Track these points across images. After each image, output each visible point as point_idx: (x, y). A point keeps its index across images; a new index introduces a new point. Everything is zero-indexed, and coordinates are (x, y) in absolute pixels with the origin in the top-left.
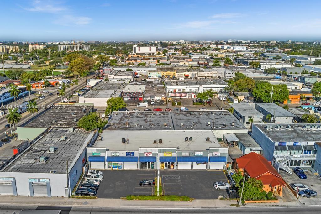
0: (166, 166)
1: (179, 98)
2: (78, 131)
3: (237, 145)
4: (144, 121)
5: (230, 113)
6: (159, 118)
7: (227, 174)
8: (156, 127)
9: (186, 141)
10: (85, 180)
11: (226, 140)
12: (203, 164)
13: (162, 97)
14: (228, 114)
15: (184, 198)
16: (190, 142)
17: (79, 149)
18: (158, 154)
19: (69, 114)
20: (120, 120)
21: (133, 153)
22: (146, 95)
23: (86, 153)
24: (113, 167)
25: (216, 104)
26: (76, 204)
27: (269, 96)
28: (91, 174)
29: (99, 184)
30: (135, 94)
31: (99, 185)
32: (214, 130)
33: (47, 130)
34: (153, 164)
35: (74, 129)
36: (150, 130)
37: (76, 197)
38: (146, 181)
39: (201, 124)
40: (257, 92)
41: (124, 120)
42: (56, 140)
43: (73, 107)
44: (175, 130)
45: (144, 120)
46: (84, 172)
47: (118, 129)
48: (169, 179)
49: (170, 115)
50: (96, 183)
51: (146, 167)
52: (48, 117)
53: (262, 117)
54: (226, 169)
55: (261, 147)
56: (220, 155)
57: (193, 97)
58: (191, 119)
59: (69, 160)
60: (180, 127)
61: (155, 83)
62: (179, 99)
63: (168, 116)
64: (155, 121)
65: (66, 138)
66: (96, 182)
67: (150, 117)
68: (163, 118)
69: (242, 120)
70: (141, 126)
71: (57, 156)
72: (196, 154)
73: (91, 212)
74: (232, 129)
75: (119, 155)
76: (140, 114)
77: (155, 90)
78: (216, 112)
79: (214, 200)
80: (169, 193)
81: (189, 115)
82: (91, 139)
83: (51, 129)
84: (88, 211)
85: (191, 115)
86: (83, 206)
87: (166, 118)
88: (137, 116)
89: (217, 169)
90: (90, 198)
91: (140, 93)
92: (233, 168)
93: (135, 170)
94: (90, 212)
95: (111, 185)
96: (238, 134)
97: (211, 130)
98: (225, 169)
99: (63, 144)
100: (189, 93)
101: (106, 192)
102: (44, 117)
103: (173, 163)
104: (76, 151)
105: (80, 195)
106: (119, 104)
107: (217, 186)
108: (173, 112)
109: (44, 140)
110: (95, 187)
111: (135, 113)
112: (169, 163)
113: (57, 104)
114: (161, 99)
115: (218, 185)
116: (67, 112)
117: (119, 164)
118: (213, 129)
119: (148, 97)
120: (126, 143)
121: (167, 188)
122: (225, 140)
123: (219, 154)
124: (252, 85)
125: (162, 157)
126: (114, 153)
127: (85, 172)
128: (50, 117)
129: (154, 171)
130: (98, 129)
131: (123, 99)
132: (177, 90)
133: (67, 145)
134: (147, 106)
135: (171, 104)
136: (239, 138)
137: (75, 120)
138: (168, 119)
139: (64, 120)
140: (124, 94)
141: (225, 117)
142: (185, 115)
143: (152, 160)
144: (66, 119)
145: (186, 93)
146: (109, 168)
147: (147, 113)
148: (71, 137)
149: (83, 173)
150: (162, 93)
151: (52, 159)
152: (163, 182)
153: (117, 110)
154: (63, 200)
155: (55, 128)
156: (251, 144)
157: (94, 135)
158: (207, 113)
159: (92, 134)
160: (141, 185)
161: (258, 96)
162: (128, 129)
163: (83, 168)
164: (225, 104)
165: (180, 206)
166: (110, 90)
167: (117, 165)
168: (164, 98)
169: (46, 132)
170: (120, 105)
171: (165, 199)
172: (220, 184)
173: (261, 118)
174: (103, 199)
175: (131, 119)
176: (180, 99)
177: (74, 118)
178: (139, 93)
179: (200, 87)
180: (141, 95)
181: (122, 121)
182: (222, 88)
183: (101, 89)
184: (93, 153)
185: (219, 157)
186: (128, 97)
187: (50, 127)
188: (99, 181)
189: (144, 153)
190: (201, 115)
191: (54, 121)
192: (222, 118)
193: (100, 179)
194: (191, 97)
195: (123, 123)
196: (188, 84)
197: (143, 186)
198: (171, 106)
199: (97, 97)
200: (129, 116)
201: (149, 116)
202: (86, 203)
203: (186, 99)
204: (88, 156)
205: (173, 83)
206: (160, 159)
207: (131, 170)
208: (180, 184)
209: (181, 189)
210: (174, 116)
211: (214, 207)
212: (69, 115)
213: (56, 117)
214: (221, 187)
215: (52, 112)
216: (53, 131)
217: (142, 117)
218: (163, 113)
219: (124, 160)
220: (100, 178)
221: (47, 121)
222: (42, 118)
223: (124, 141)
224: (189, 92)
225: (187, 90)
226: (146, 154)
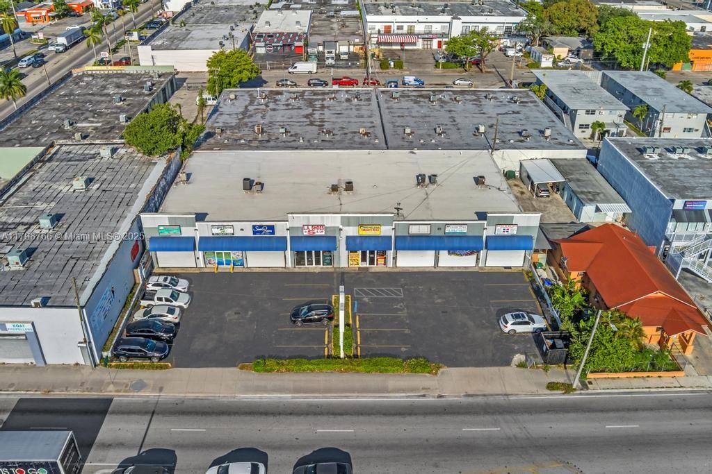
0: (364, 259)
1: (399, 47)
2: (125, 157)
3: (558, 190)
4: (305, 120)
5: (536, 98)
6: (346, 112)
7: (533, 281)
8: (337, 138)
9: (419, 184)
10: (139, 307)
11: (529, 177)
12: (467, 255)
13: (354, 45)
14: (532, 102)
15: (417, 365)
16: (432, 187)
17: (122, 217)
18: (341, 230)
19: (109, 98)
20: (240, 116)
21: (272, 228)
22: (313, 39)
23: (141, 229)
24: (220, 263)
25: (494, 67)
26: (111, 387)
27: (637, 52)
28: (156, 288)
29: (177, 321)
30: (283, 38)
31: (177, 325)
32: (496, 150)
33: (42, 154)
34: (327, 254)
35: (114, 151)
36: (322, 149)
37: (113, 364)
38: (310, 310)
39: (459, 129)
40: (607, 41)
41: (251, 116)
42: (64, 188)
43: (123, 77)
44: (388, 149)
45: (307, 116)
46: (137, 282)
47: (235, 145)
48: (372, 299)
49: (374, 101)
50: (170, 318)
51: (310, 263)
52: (53, 109)
53: (623, 113)
54: (530, 267)
55: (627, 204)
56: (515, 232)
57: (435, 46)
58: (432, 114)
59: (91, 255)
60: (403, 138)
61: (337, 5)
62: (398, 50)
63: (369, 105)
64: (334, 120)
65: (89, 181)
66: (170, 316)
67: (323, 107)
68: (358, 110)
69: (569, 117)
70: (296, 135)
71: (60, 243)
72: (449, 230)
73: (153, 413)
74: (543, 147)
75: (233, 234)
76: (295, 98)
77: (335, 26)
78: (498, 95)
79: (501, 368)
80: (374, 345)
81: (427, 100)
82: (158, 184)
83: (53, 150)
84: (146, 413)
85: (432, 102)
86: (131, 394)
87: (364, 112)
88: (287, 105)
89: (505, 268)
90: (152, 367)
91: (295, 34)
92: (549, 263)
93: (280, 270)
94: (150, 415)
95: (210, 323)
96: (561, 163)
97: (488, 149)
98: (526, 267)
99: (79, 200)
100: (425, 36)
101: (197, 345)
102: (42, 111)
103: (383, 254)
104: (113, 224)
105: (123, 359)
106: (239, 69)
107: (509, 325)
108: (383, 92)
109: (32, 189)
110: (166, 332)
111: (280, 93)
112: (372, 252)
113: (78, 70)
114: (352, 49)
115: (510, 322)
116: (106, 91)
117: (234, 255)
118: (493, 148)
119: (319, 45)
120: (254, 192)
121: (368, 330)
122: (524, 175)
123: (513, 231)
124: (589, 19)
125: (354, 238)
126: (218, 227)
127: (141, 282)
128: (57, 109)
129: (332, 273)
130: (180, 149)
131: (254, 50)
132: (394, 28)
133: (89, 205)
134: (315, 71)
135: (378, 64)
136: (563, 173)
137: (122, 117)
138: (369, 113)
139: (94, 117)
140: (256, 38)
141: (524, 110)
142: (416, 102)
143: (323, 245)
144: (100, 114)
145: (418, 35)
146: (209, 266)
147: (315, 93)
148: (105, 177)
149: (135, 284)
150: (353, 34)
151: (43, 255)
152: (355, 311)
153: (235, 86)
154: (77, 378)
155: (64, 148)
156: (598, 194)
157: (168, 168)
158: (474, 97)
159: (161, 164)
160: (294, 322)
161: (608, 49)
162: (262, 146)
163: (135, 270)
164: (518, 68)
165: (403, 390)
166: (219, 26)
167: (229, 259)
168: (361, 49)
169: (39, 161)
170: (240, 72)
171: (362, 368)
172: (518, 320)
173: (621, 116)
174: (189, 369)
175: (270, 113)
176: (402, 50)
177: (121, 109)
178: (293, 33)
179: (454, 20)
180: (299, 40)
181: (246, 120)
182: (511, 25)
183: (197, 22)
184: (162, 228)
185: (512, 236)
186: (266, 45)
187: (52, 146)
188: (177, 311)
189: (303, 228)
190: (458, 101)
191: (66, 123)
192: (514, 112)
193: (182, 304)
194: (429, 47)
195: (250, 124)
196: (421, 10)
197: (299, 324)
198: (377, 70)
199: (185, 47)
200: (267, 105)
201: (318, 104)
202: (140, 385)
203: (418, 50)
204: (147, 236)
205: (382, 8)
206: (347, 243)
207: (267, 270)
208: (403, 314)
209: (407, 331)
210: (386, 106)
211: (500, 392)
212: (110, 102)
213: (75, 110)
214: (520, 329)
215: (65, 96)
216: (58, 156)
217: (299, 108)
218: (357, 96)
219: (248, 245)
220: (183, 301)
221: (49, 122)
222: (37, 112)
223: (249, 184)
224: (425, 34)
225: (419, 28)
226: (307, 231)
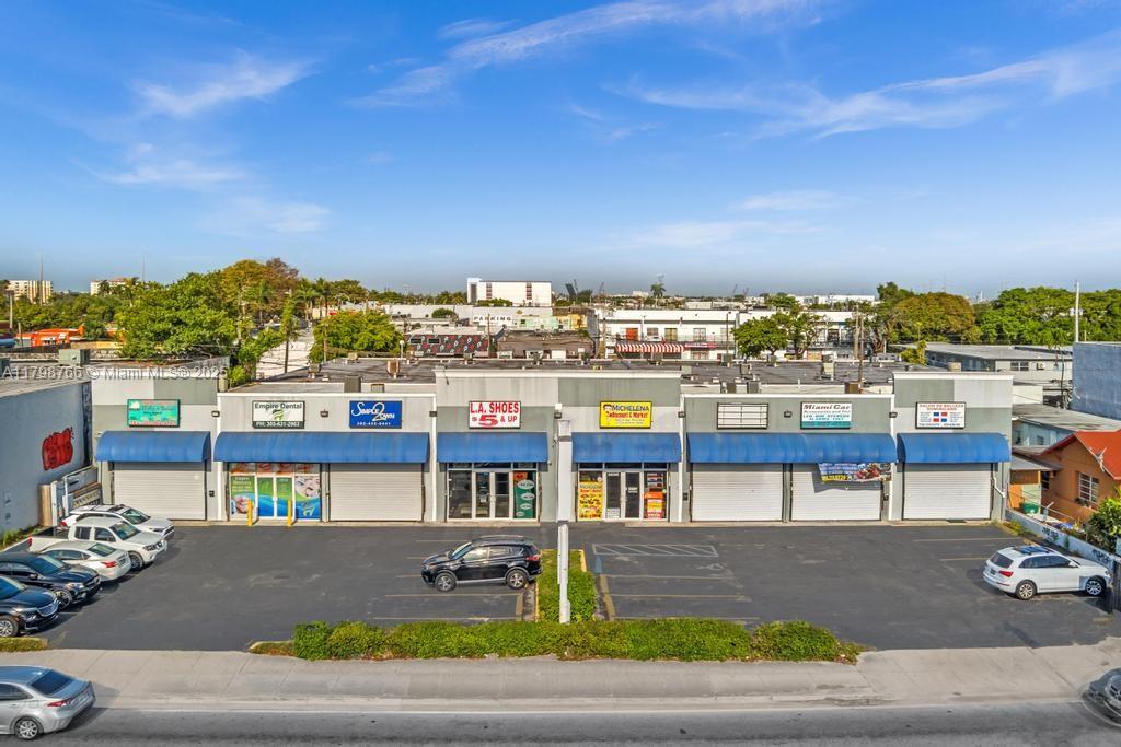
0: (613, 502)
7: (1026, 535)
18: (557, 416)
21: (395, 408)
24: (264, 510)
34: (525, 484)
48: (639, 559)
50: (90, 562)
51: (483, 511)
54: (1010, 514)
56: (962, 422)
66: (94, 556)
72: (811, 414)
75: (302, 424)
89: (953, 520)
91: (476, 338)
92: (1050, 502)
93: (409, 525)
98: (999, 518)
103: (658, 486)
112: (633, 480)
117: (302, 486)
121: (634, 596)
123: (956, 418)
125: (590, 438)
126: (269, 404)
132: (643, 332)
140: (409, 342)
146: (235, 516)
149: (40, 524)
160: (430, 579)
163: (45, 486)
167: (286, 497)
184: (135, 405)
185: (957, 434)
188: (122, 557)
189: (469, 409)
197: (444, 583)
204: (98, 430)
206: (575, 453)
207: (376, 525)
209: (741, 599)
220: (140, 546)
226: (479, 415)
